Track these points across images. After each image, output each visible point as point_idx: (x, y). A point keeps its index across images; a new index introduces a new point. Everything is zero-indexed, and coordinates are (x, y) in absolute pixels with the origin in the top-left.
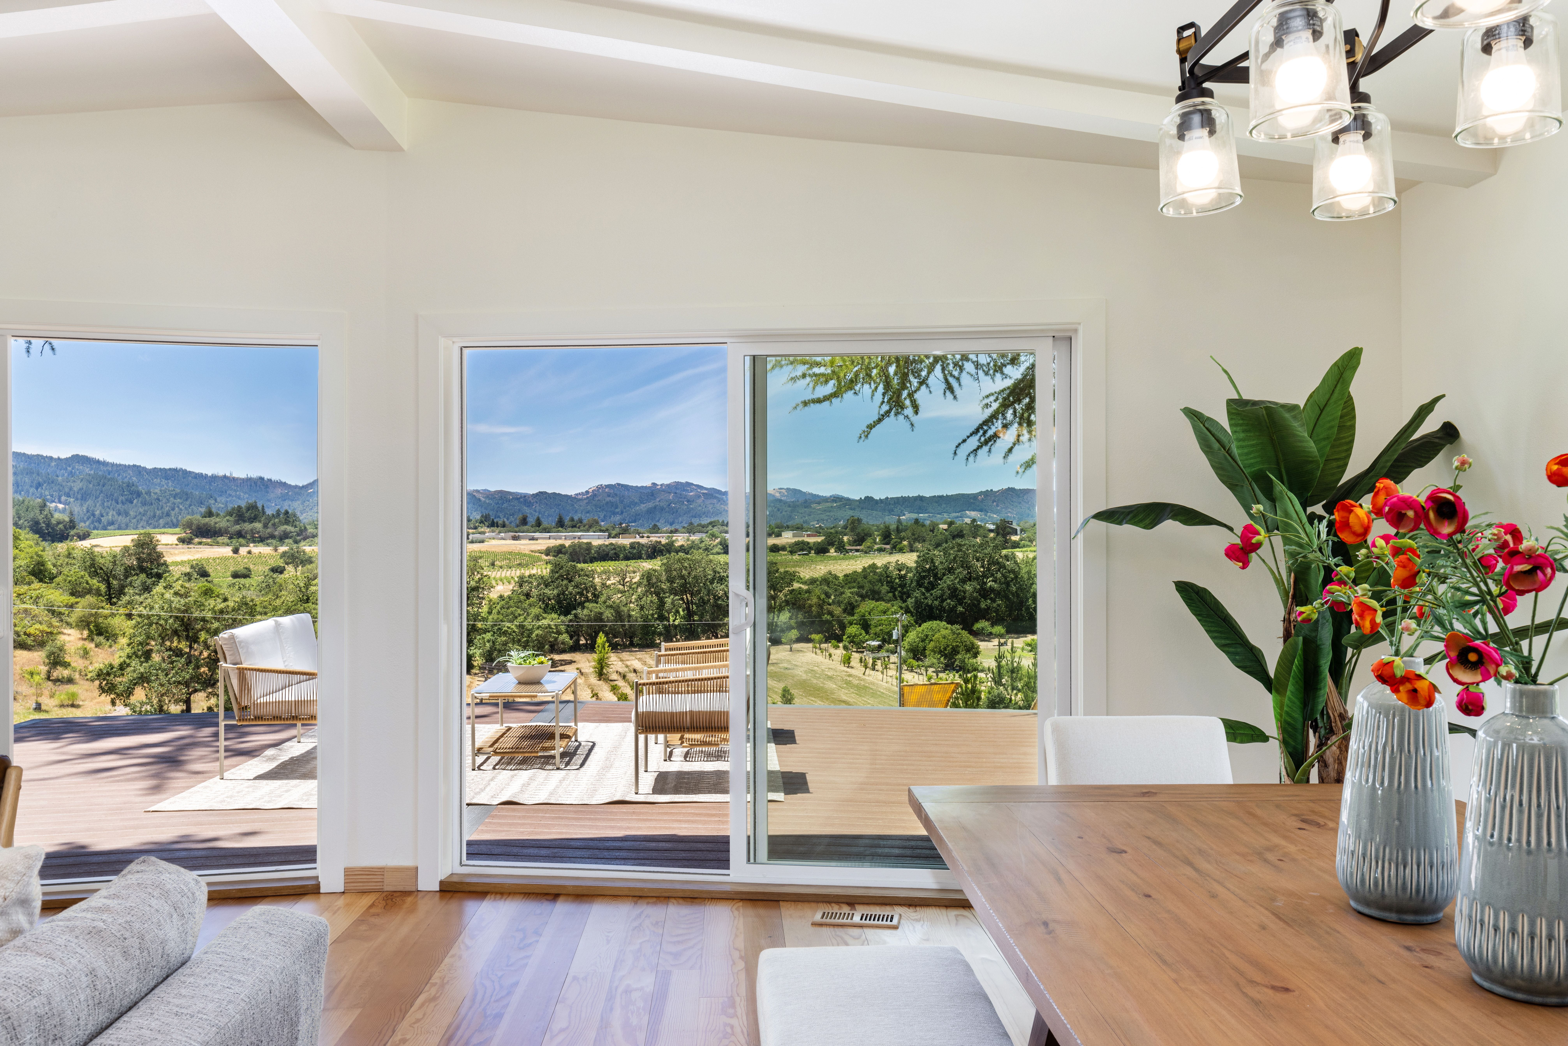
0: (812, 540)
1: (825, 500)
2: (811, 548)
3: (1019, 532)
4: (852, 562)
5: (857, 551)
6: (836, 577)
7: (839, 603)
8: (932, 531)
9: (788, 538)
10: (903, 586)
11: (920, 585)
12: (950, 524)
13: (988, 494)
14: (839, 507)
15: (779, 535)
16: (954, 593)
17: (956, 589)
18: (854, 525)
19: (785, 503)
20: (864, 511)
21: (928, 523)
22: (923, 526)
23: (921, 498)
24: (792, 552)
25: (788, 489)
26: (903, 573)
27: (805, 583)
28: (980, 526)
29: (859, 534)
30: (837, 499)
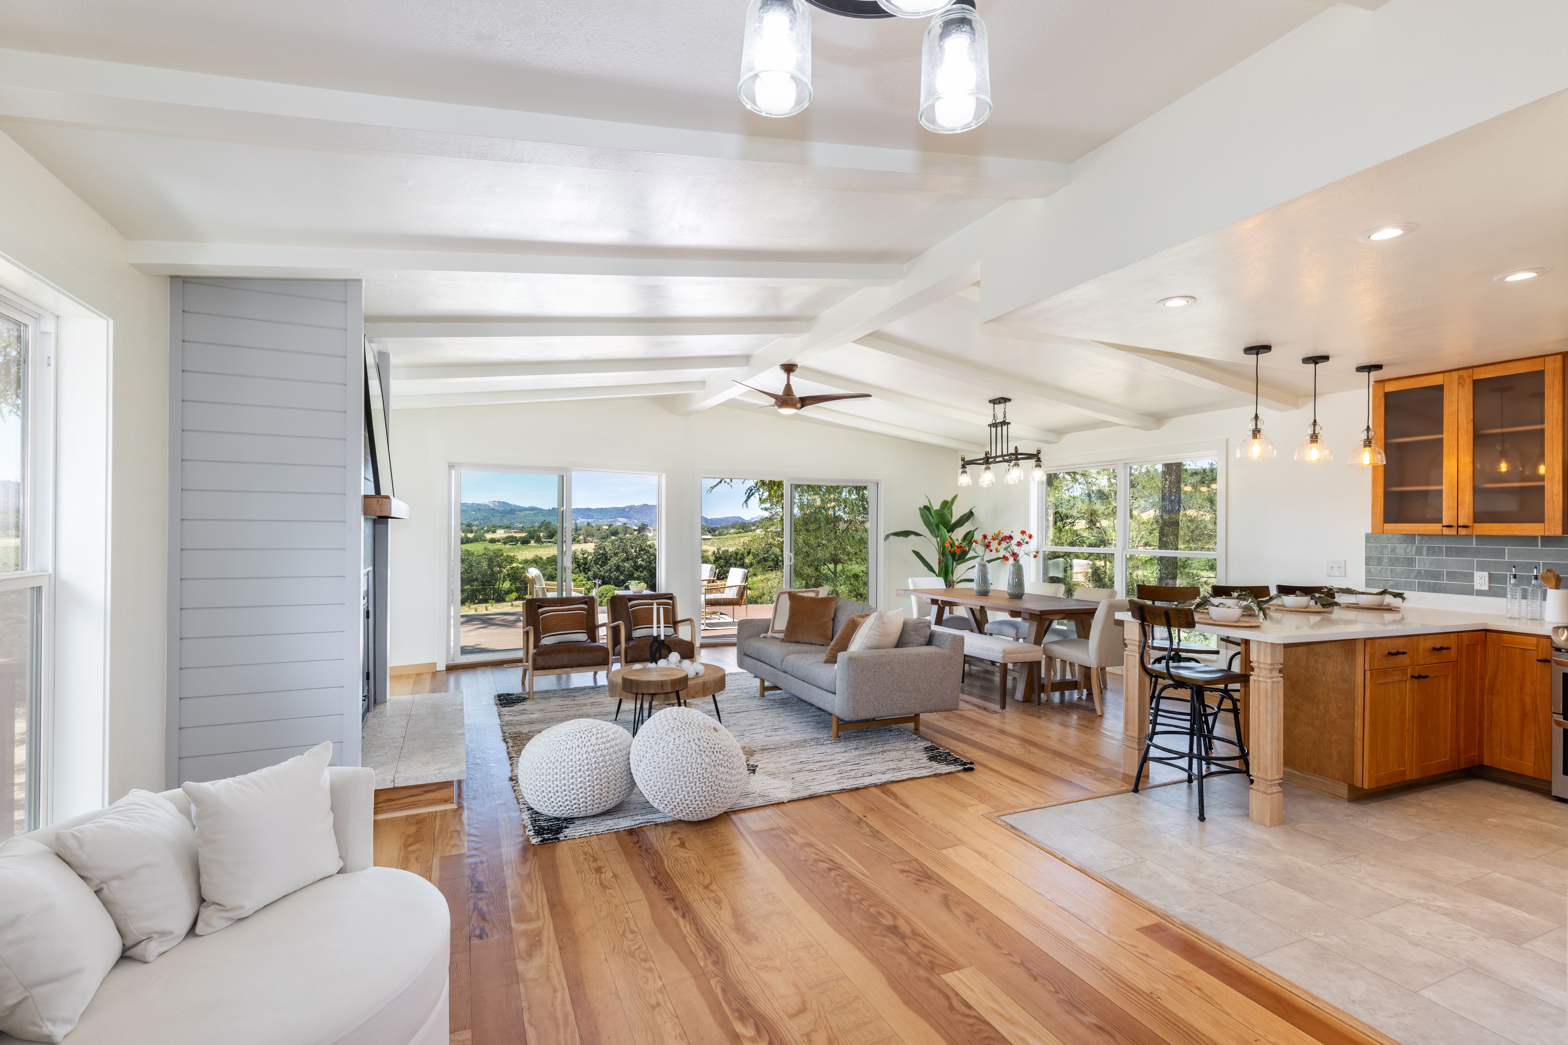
0: (518, 535)
1: (525, 509)
2: (518, 541)
3: (652, 531)
4: (547, 549)
5: (549, 542)
6: (541, 559)
8: (598, 530)
9: (501, 534)
10: (585, 564)
11: (596, 564)
12: (610, 526)
13: (632, 508)
14: (535, 515)
15: (494, 532)
16: (618, 568)
17: (619, 566)
18: (546, 525)
19: (497, 511)
20: (552, 517)
21: (594, 525)
22: (593, 527)
23: (589, 510)
24: (505, 543)
25: (499, 502)
26: (585, 556)
27: (520, 563)
28: (629, 528)
29: (550, 532)
30: (532, 509)
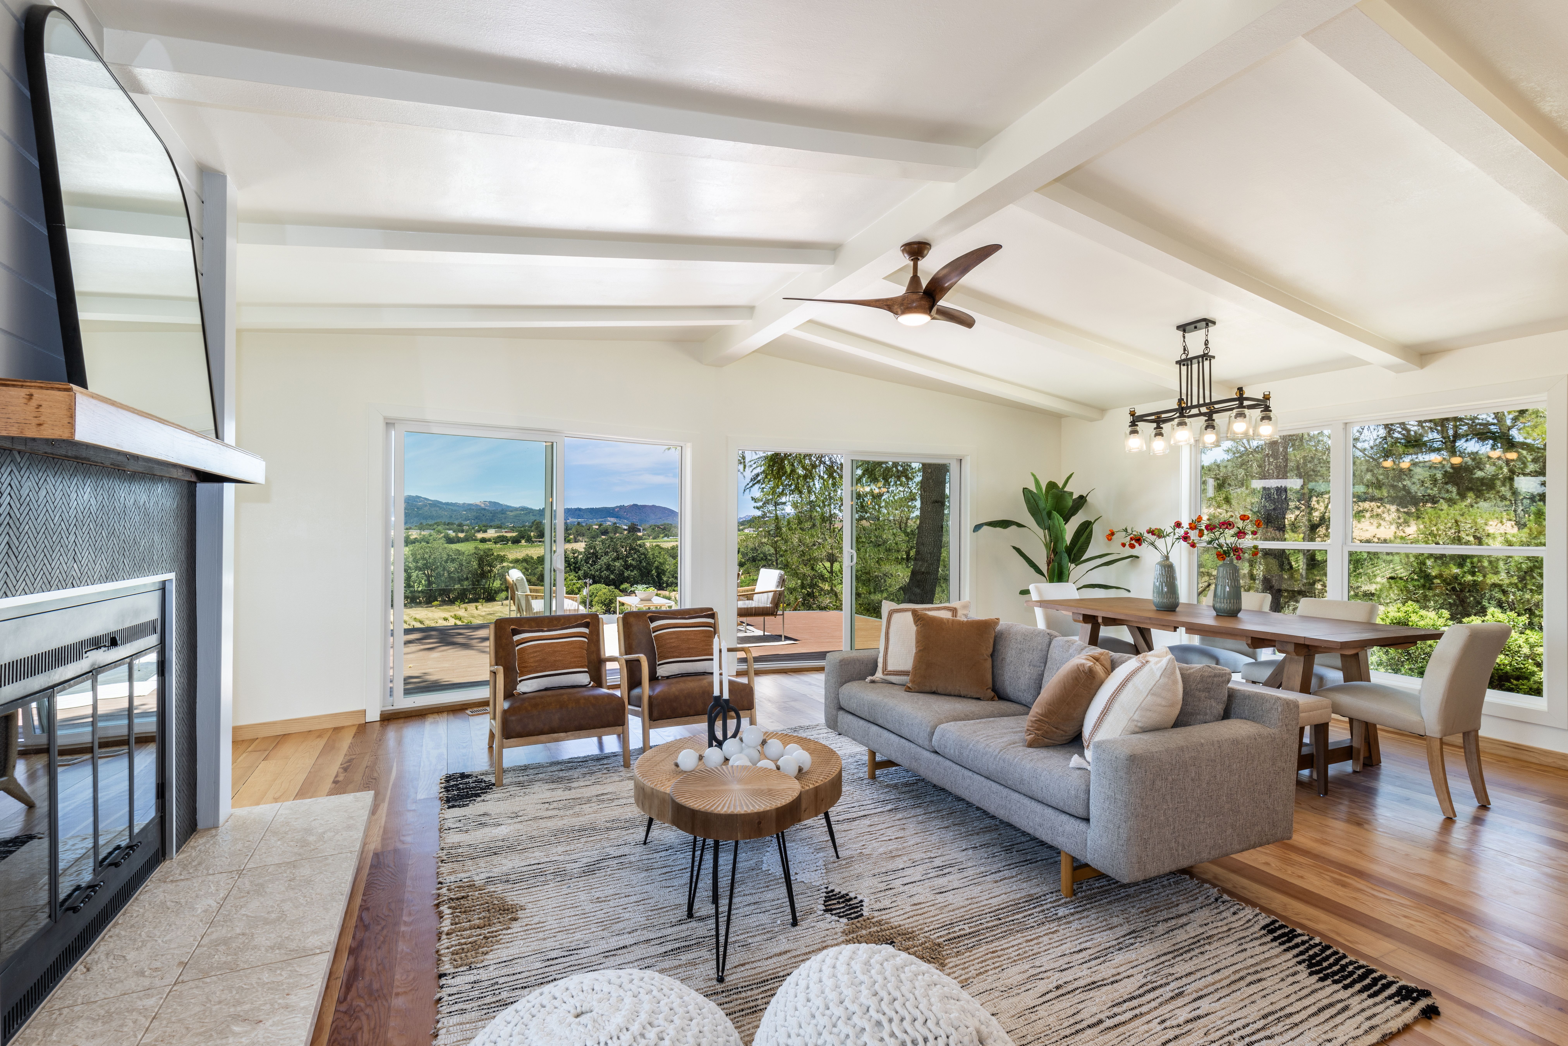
0: (509, 535)
1: (516, 509)
2: (508, 540)
4: (538, 549)
6: (532, 558)
7: (534, 574)
8: (589, 529)
9: (491, 533)
11: (587, 563)
12: (600, 525)
14: (526, 514)
15: (485, 531)
16: (608, 567)
17: (609, 565)
18: (536, 525)
19: (488, 511)
21: (584, 524)
23: (579, 510)
24: (495, 543)
25: (490, 502)
26: (576, 555)
27: (511, 562)
28: (619, 527)
30: (524, 509)
